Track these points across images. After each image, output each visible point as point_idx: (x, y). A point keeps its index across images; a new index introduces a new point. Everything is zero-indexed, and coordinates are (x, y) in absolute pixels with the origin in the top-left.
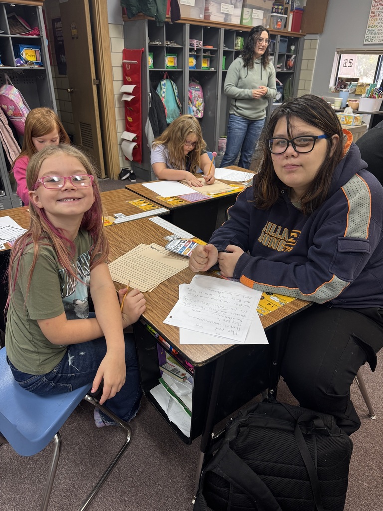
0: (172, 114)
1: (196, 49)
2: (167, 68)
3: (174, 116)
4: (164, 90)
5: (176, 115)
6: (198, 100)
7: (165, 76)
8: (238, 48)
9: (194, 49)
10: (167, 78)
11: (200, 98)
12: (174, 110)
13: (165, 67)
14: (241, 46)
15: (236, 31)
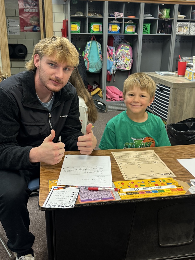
0: (96, 66)
1: (116, 19)
2: (92, 33)
3: (97, 67)
4: (89, 48)
5: (98, 67)
6: (126, 57)
7: (92, 38)
8: (164, 17)
9: (115, 19)
10: (94, 40)
11: (128, 55)
12: (97, 64)
13: (91, 31)
14: (166, 16)
15: (159, 4)
